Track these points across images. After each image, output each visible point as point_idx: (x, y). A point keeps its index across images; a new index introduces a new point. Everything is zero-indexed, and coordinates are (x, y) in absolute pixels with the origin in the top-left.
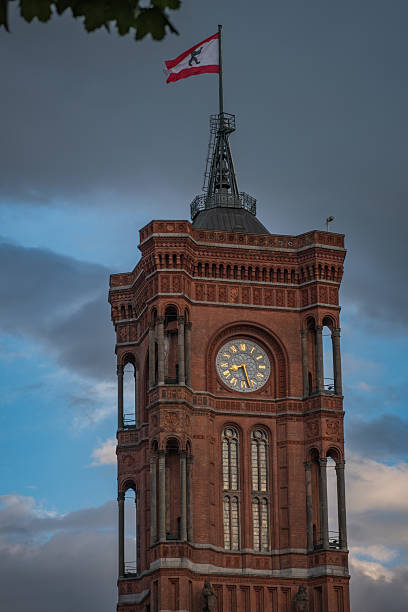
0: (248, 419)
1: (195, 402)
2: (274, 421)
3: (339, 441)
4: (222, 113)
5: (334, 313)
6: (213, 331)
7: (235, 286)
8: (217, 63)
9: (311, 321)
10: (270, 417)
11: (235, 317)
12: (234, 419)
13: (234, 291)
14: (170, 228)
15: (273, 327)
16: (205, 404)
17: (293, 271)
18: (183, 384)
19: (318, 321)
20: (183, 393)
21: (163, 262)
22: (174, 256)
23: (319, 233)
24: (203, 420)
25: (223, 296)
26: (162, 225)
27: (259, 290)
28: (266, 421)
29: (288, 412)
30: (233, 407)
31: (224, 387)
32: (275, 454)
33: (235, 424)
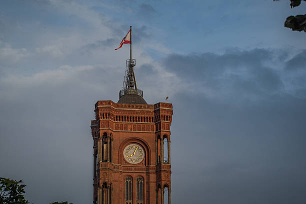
0: (135, 174)
1: (114, 168)
2: (145, 174)
3: (168, 181)
4: (131, 59)
5: (168, 133)
6: (121, 142)
7: (130, 124)
8: (129, 40)
9: (159, 137)
10: (143, 173)
11: (130, 136)
12: (130, 174)
13: (130, 126)
14: (104, 103)
15: (145, 139)
16: (118, 168)
17: (153, 118)
18: (109, 162)
19: (161, 136)
20: (109, 165)
21: (102, 116)
22: (106, 114)
23: (162, 103)
24: (117, 174)
25: (126, 128)
26: (102, 102)
27: (140, 125)
28: (142, 174)
29: (150, 171)
30: (129, 169)
31: (126, 162)
32: (145, 186)
33: (130, 176)
